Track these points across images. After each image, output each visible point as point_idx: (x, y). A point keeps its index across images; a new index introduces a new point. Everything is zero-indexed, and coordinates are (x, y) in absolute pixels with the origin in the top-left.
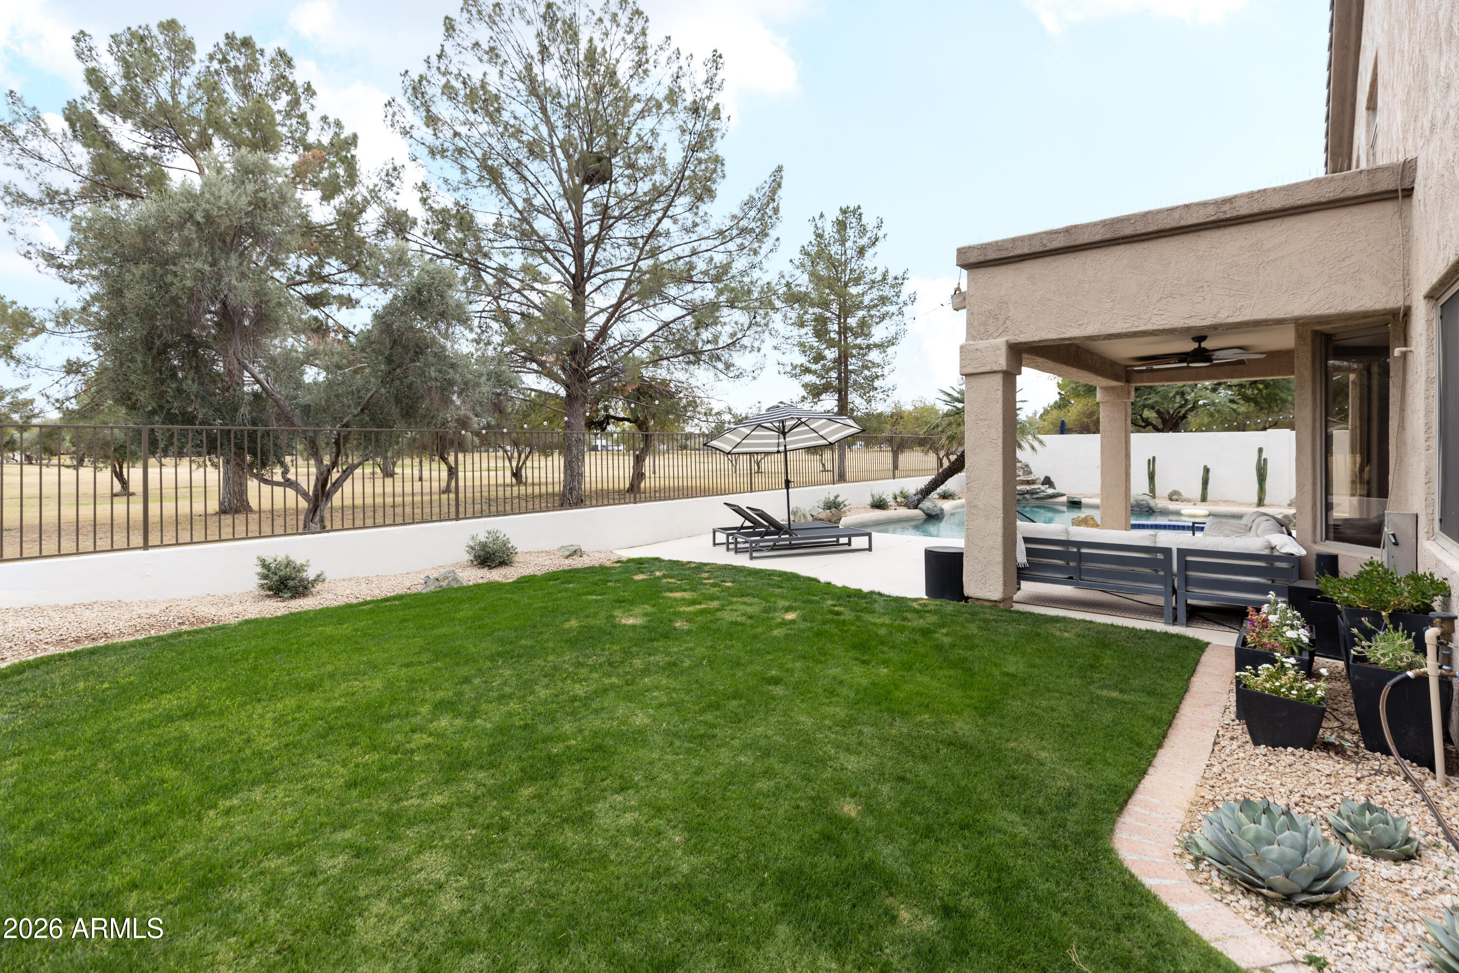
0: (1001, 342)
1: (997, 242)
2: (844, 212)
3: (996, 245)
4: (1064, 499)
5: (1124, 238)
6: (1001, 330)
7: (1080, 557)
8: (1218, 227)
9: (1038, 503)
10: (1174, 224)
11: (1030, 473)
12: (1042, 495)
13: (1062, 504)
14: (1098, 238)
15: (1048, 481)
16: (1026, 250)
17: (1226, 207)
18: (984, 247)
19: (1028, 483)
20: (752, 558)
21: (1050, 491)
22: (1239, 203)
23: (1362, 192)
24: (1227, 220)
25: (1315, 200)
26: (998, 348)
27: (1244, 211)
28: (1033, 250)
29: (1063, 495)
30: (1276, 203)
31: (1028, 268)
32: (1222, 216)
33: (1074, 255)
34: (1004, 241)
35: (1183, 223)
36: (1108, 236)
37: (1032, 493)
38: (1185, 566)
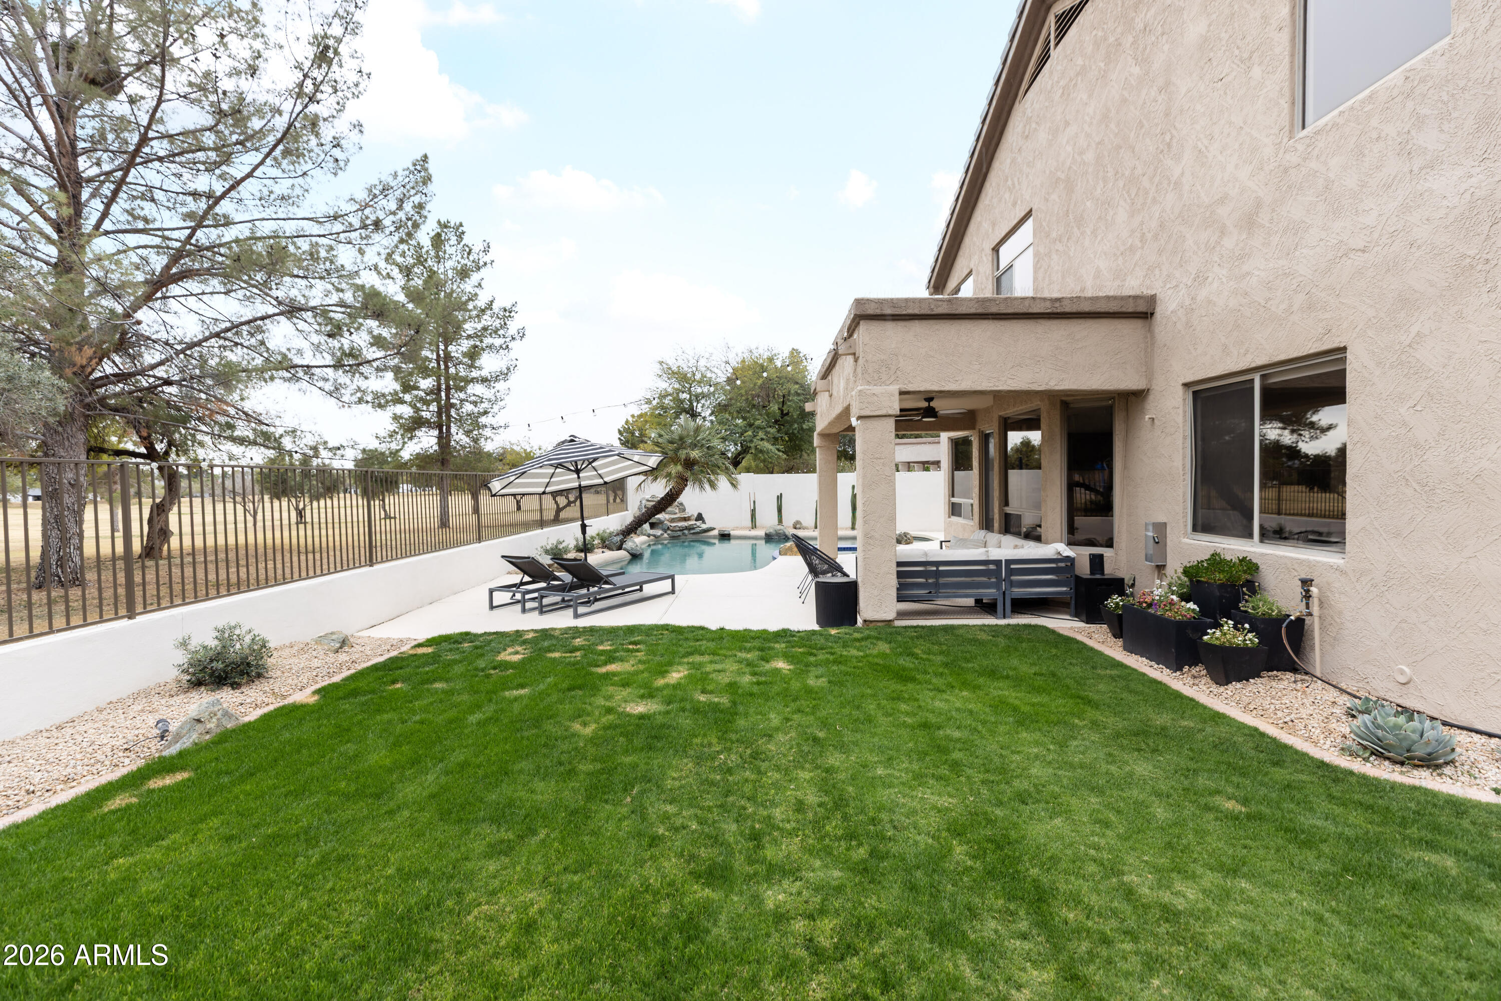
0: (895, 388)
1: (892, 299)
2: (444, 226)
3: (892, 302)
4: (715, 532)
5: (992, 314)
6: (892, 379)
7: (938, 574)
8: (1049, 318)
9: (694, 537)
10: (1025, 310)
11: (684, 510)
12: (698, 530)
13: (714, 537)
14: (973, 311)
15: (700, 517)
16: (917, 311)
17: (1057, 305)
18: (881, 302)
19: (685, 519)
20: (577, 616)
21: (704, 526)
22: (1065, 303)
23: (1130, 310)
24: (1057, 314)
25: (1107, 310)
26: (892, 395)
27: (1068, 310)
28: (923, 312)
29: (713, 529)
30: (1086, 307)
31: (917, 327)
32: (1055, 311)
33: (952, 322)
34: (898, 299)
35: (1031, 311)
36: (980, 311)
37: (689, 528)
38: (1011, 572)
